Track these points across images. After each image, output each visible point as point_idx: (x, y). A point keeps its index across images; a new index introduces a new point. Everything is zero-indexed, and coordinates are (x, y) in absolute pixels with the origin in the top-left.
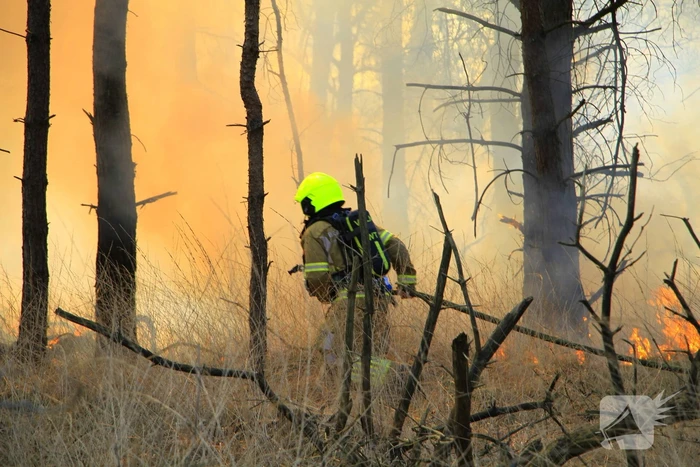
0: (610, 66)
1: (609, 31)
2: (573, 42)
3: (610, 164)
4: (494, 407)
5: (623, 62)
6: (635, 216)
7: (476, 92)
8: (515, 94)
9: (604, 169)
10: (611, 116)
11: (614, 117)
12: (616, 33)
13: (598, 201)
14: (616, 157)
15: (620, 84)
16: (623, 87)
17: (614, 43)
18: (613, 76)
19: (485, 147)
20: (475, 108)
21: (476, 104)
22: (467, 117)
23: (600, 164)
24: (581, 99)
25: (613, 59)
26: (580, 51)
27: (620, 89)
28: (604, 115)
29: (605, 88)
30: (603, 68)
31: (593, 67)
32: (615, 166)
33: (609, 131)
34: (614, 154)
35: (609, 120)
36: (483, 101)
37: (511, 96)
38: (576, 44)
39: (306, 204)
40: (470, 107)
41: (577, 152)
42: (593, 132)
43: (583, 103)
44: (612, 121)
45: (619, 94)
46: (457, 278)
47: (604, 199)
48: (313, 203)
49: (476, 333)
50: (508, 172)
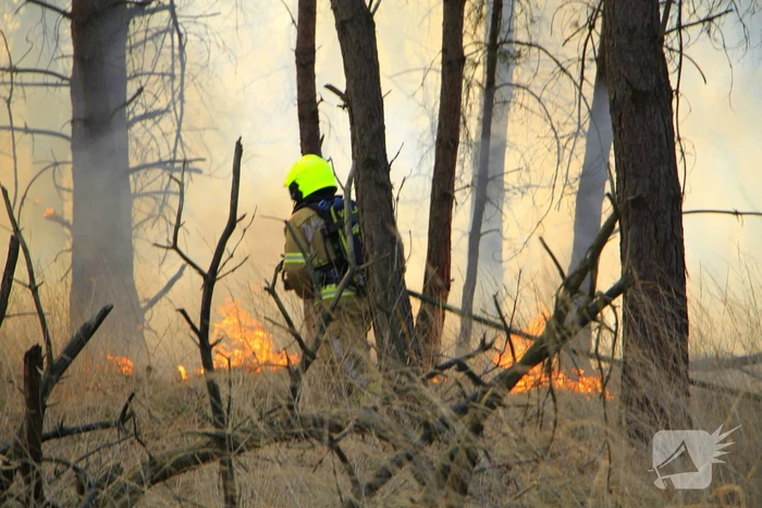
0: (167, 51)
1: (166, 14)
2: (128, 23)
3: (168, 159)
4: (61, 428)
5: (182, 48)
6: (238, 217)
7: (19, 75)
8: (63, 78)
9: (161, 164)
10: (169, 106)
11: (172, 108)
12: (174, 16)
13: (156, 199)
14: (175, 151)
15: (177, 71)
16: (182, 75)
17: (171, 27)
18: (170, 63)
19: (29, 136)
20: (17, 91)
21: (20, 88)
22: (8, 102)
23: (156, 159)
24: (139, 86)
25: (170, 43)
26: (135, 34)
27: (179, 77)
28: (161, 104)
29: (163, 75)
30: (158, 54)
31: (150, 52)
32: (173, 161)
33: (167, 123)
34: (172, 147)
35: (167, 110)
36: (26, 84)
37: (59, 81)
38: (131, 26)
39: (294, 188)
40: (12, 90)
41: (132, 144)
42: (149, 123)
43: (140, 91)
44: (170, 112)
45: (177, 83)
46: (28, 282)
47: (162, 197)
48: (300, 188)
49: (48, 343)
50: (56, 164)
